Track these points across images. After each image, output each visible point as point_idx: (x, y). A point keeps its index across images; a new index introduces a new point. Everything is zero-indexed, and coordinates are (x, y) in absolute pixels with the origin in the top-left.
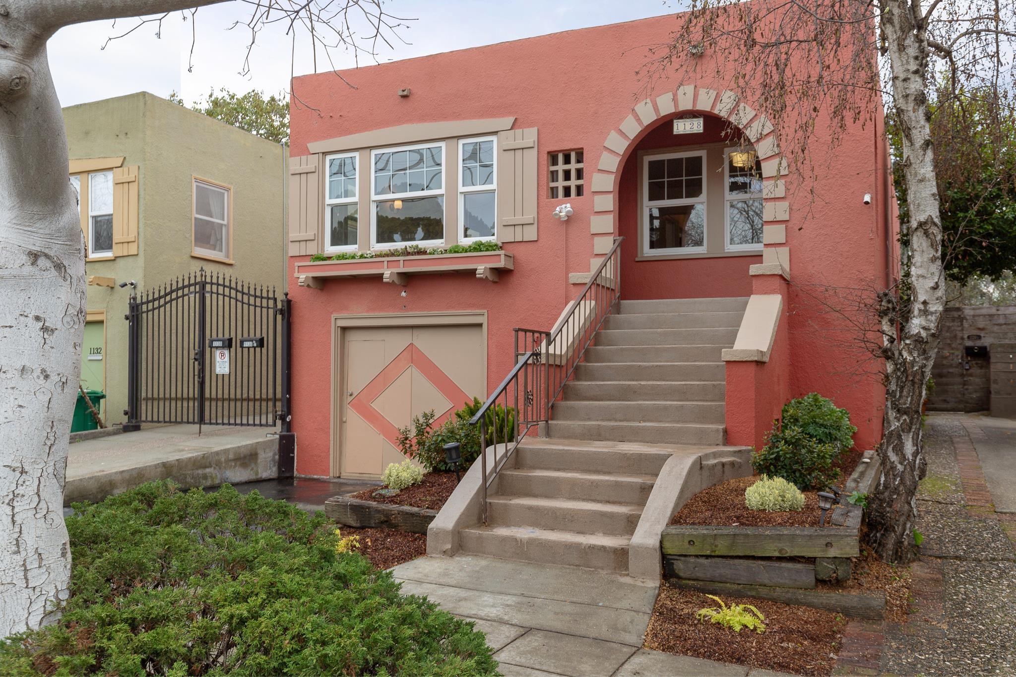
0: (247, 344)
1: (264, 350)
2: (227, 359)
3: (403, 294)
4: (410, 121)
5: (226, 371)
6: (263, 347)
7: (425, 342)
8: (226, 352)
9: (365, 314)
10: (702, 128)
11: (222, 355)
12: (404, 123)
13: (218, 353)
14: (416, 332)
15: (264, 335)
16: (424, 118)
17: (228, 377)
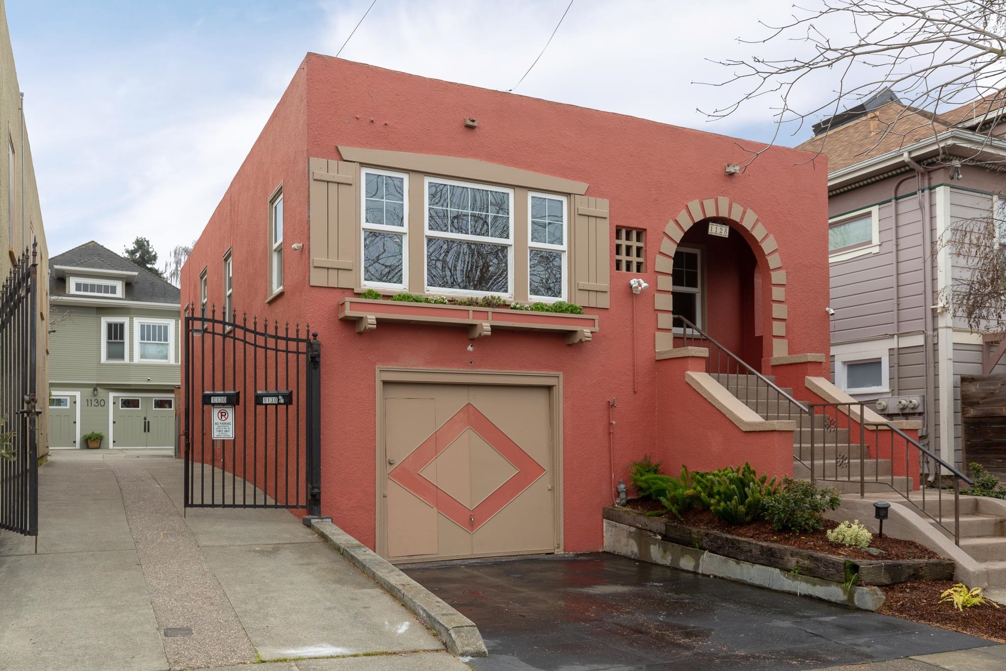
0: (266, 400)
1: (292, 408)
2: (230, 419)
3: (470, 348)
4: (476, 156)
5: (230, 435)
6: (291, 404)
7: (484, 402)
8: (230, 412)
9: (422, 368)
10: (727, 234)
11: (223, 414)
12: (468, 157)
13: (215, 412)
14: (473, 392)
15: (292, 387)
16: (492, 157)
17: (231, 446)
